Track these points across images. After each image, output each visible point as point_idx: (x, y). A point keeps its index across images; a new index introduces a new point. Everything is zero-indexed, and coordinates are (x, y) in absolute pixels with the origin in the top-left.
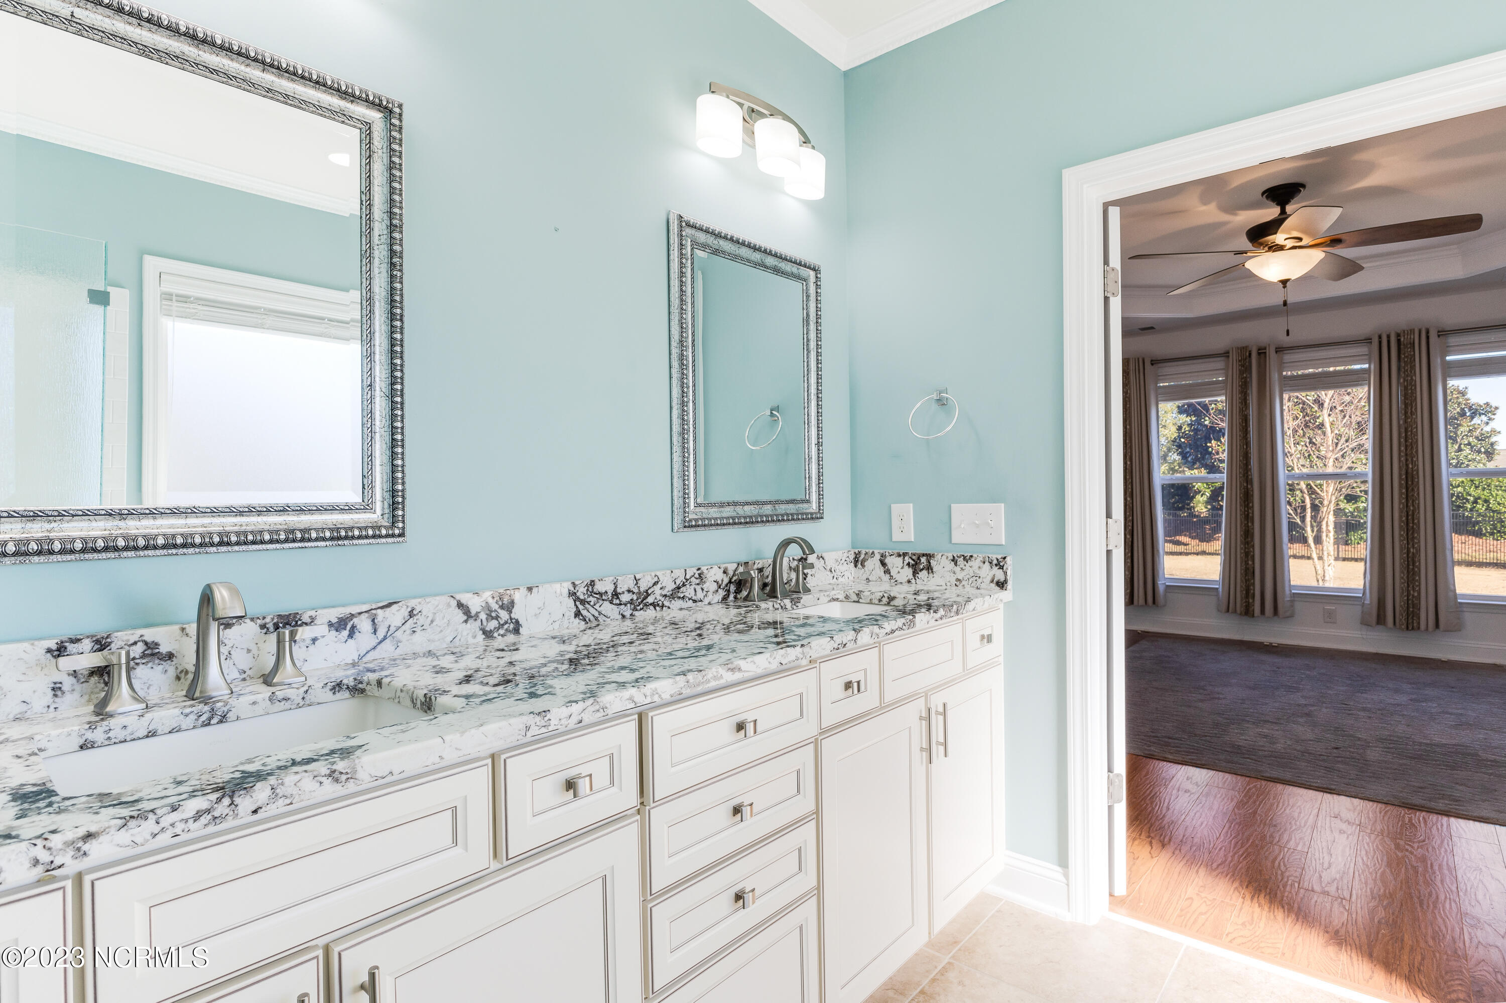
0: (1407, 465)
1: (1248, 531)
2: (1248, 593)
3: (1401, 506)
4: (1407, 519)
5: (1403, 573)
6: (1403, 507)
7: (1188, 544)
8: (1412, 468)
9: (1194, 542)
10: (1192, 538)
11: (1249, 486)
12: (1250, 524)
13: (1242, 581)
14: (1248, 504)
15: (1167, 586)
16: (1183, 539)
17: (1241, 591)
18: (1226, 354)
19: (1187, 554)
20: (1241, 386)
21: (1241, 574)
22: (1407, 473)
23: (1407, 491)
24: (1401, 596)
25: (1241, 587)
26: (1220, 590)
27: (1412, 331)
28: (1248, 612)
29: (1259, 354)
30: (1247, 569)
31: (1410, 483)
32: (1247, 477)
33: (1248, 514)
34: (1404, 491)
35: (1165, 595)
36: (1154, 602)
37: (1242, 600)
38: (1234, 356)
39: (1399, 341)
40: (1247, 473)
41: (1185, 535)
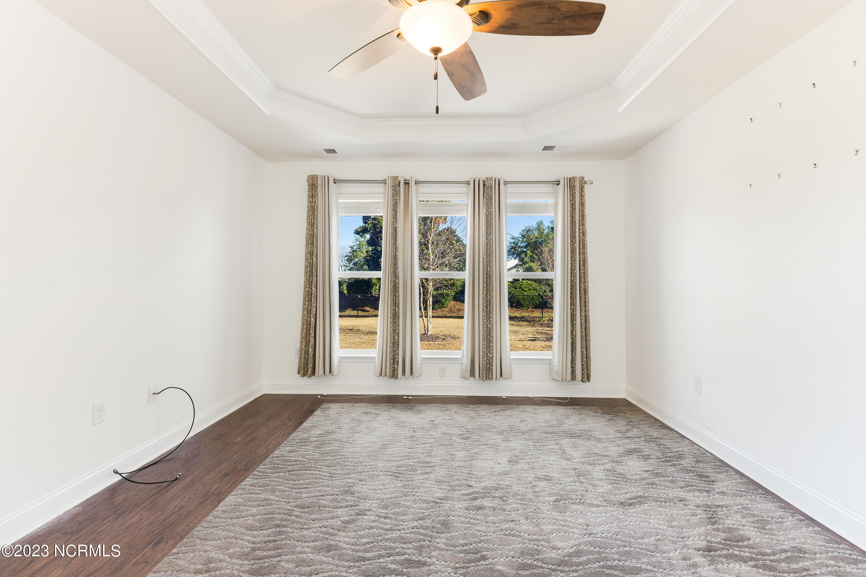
0: (487, 268)
1: (395, 314)
2: (394, 361)
3: (484, 296)
4: (487, 305)
5: (485, 342)
6: (485, 297)
7: (369, 311)
8: (490, 270)
9: (372, 310)
10: (371, 308)
11: (397, 281)
12: (397, 309)
13: (390, 352)
14: (396, 294)
15: (341, 357)
16: (367, 309)
17: (390, 360)
18: (384, 182)
19: (368, 317)
20: (393, 205)
21: (390, 346)
22: (487, 274)
23: (487, 286)
24: (483, 358)
25: (390, 356)
26: (376, 359)
27: (491, 178)
28: (394, 375)
29: (405, 183)
30: (394, 342)
31: (488, 280)
32: (396, 273)
33: (396, 301)
34: (485, 285)
35: (339, 366)
36: (330, 372)
37: (390, 367)
38: (389, 183)
39: (484, 184)
40: (396, 270)
41: (368, 307)
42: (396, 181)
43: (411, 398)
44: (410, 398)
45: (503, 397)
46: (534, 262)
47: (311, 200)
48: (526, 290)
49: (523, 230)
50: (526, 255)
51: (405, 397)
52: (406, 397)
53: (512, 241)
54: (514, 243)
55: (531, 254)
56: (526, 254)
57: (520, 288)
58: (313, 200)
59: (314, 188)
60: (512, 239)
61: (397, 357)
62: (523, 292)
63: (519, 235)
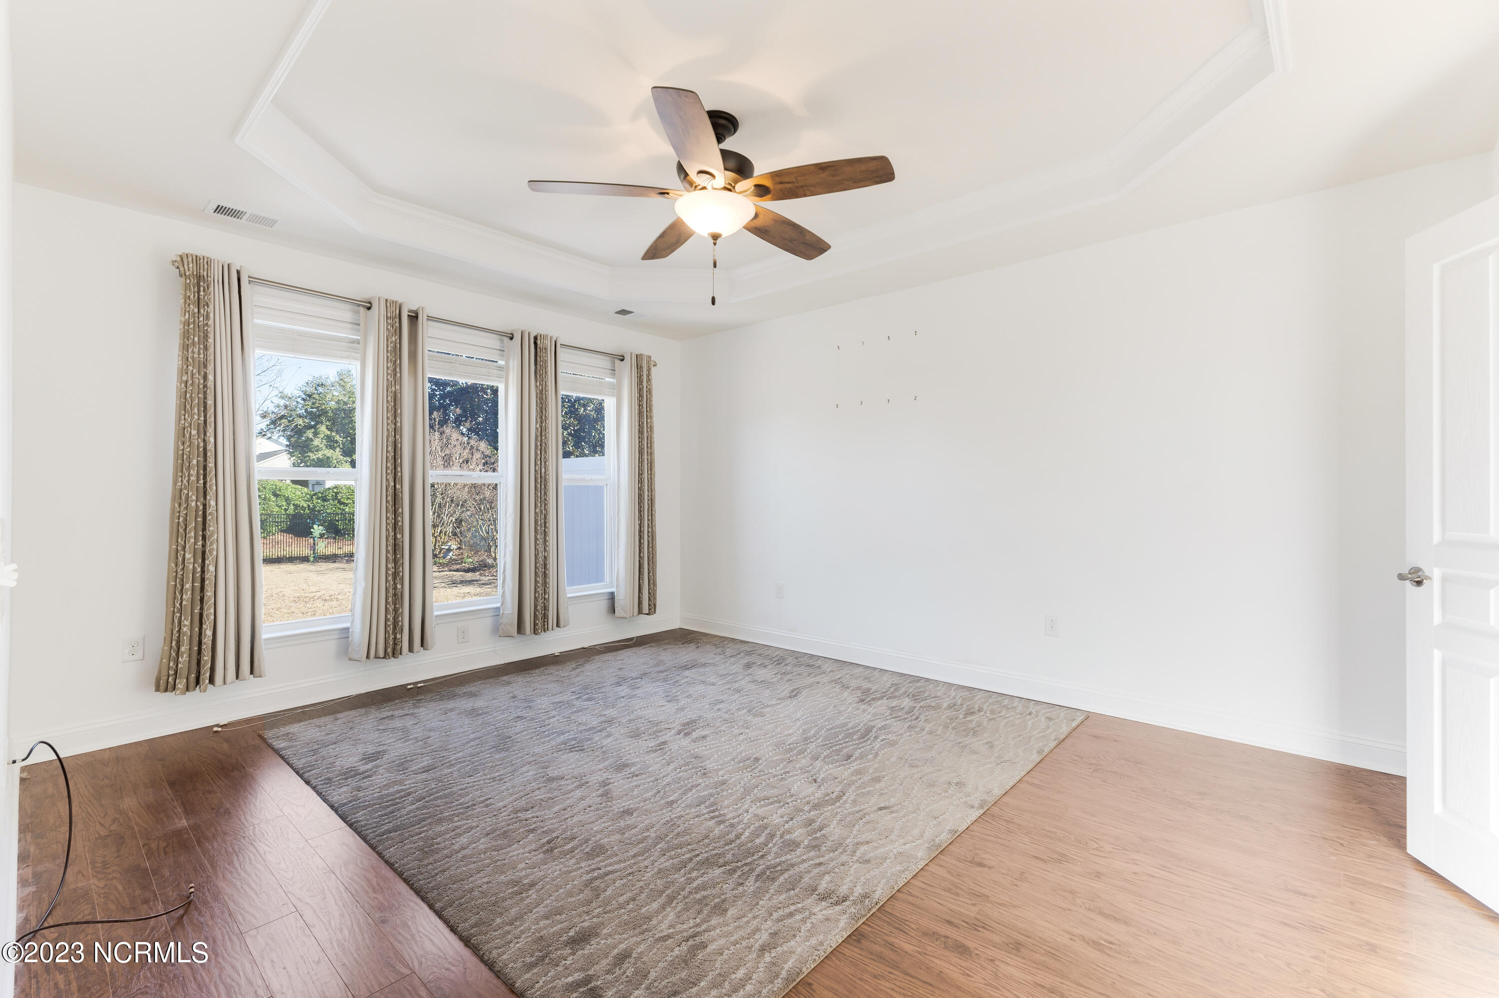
28: (395, 653)
42: (394, 309)
43: (422, 685)
44: (419, 685)
45: (556, 654)
46: (334, 449)
47: (196, 310)
48: (348, 504)
49: (307, 383)
50: (316, 434)
51: (409, 687)
52: (412, 686)
53: (282, 402)
54: (286, 407)
55: (329, 433)
56: (316, 431)
57: (335, 498)
58: (202, 311)
59: (202, 284)
60: (282, 397)
61: (400, 619)
62: (342, 507)
63: (298, 392)
